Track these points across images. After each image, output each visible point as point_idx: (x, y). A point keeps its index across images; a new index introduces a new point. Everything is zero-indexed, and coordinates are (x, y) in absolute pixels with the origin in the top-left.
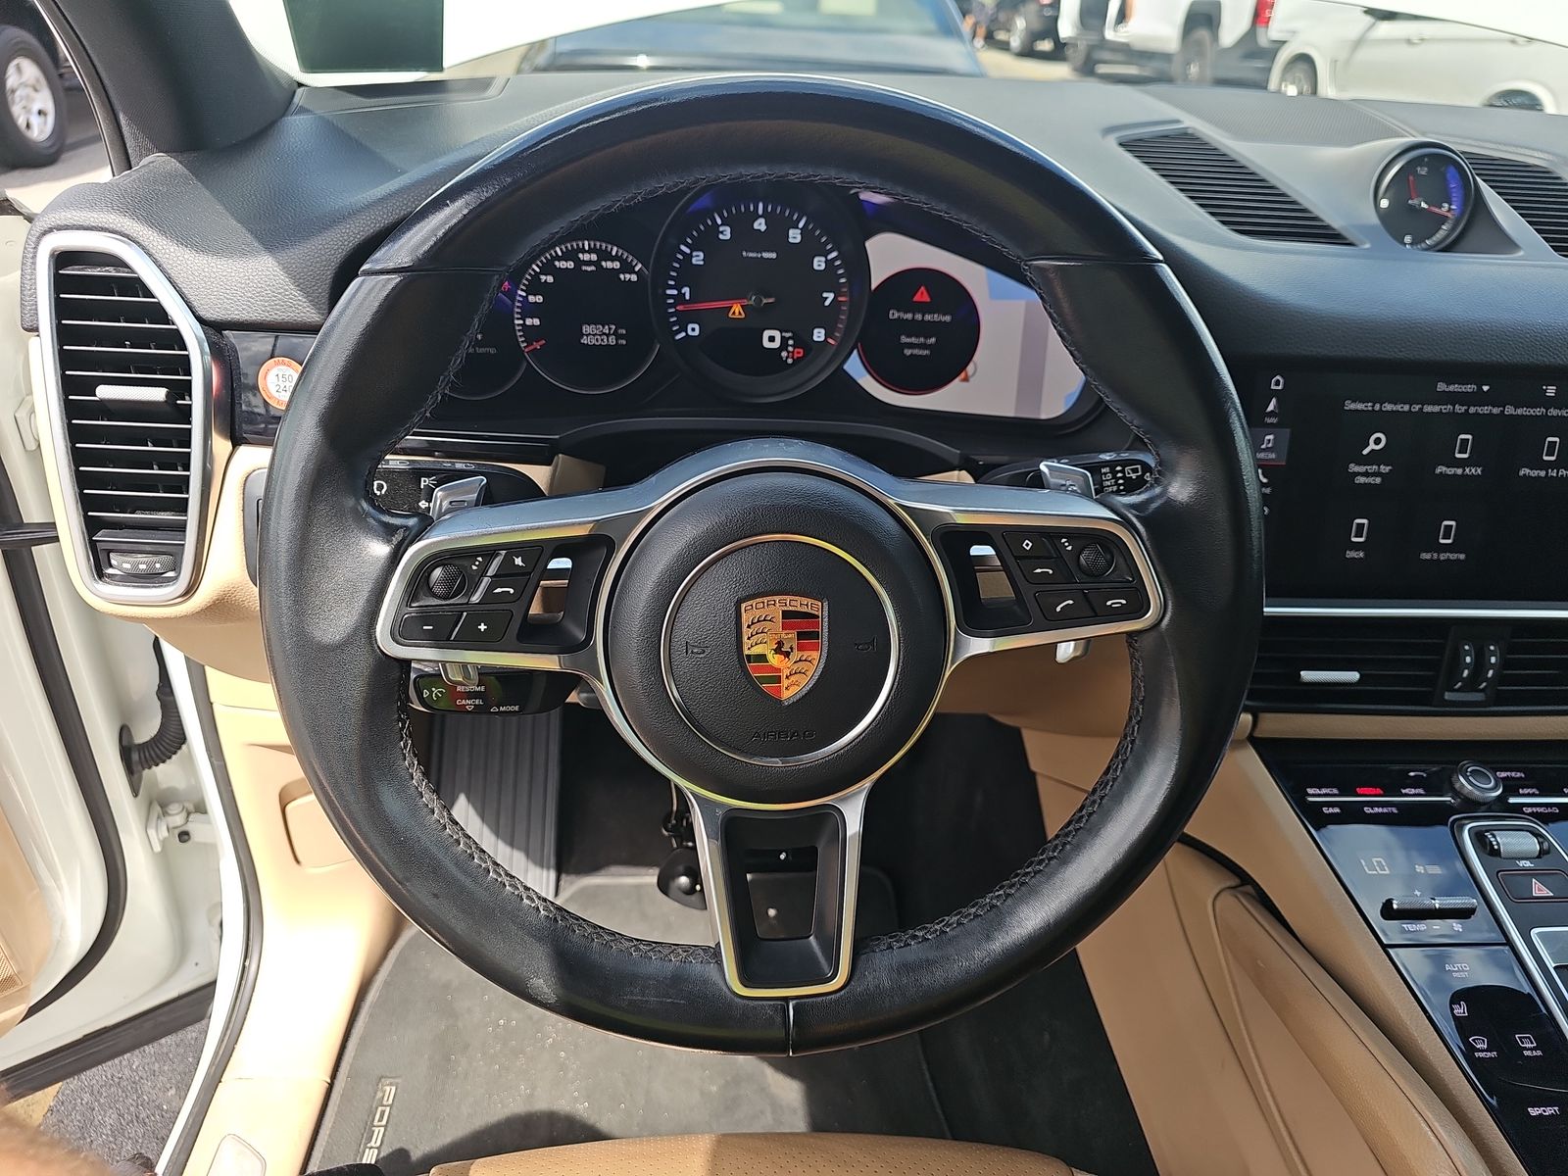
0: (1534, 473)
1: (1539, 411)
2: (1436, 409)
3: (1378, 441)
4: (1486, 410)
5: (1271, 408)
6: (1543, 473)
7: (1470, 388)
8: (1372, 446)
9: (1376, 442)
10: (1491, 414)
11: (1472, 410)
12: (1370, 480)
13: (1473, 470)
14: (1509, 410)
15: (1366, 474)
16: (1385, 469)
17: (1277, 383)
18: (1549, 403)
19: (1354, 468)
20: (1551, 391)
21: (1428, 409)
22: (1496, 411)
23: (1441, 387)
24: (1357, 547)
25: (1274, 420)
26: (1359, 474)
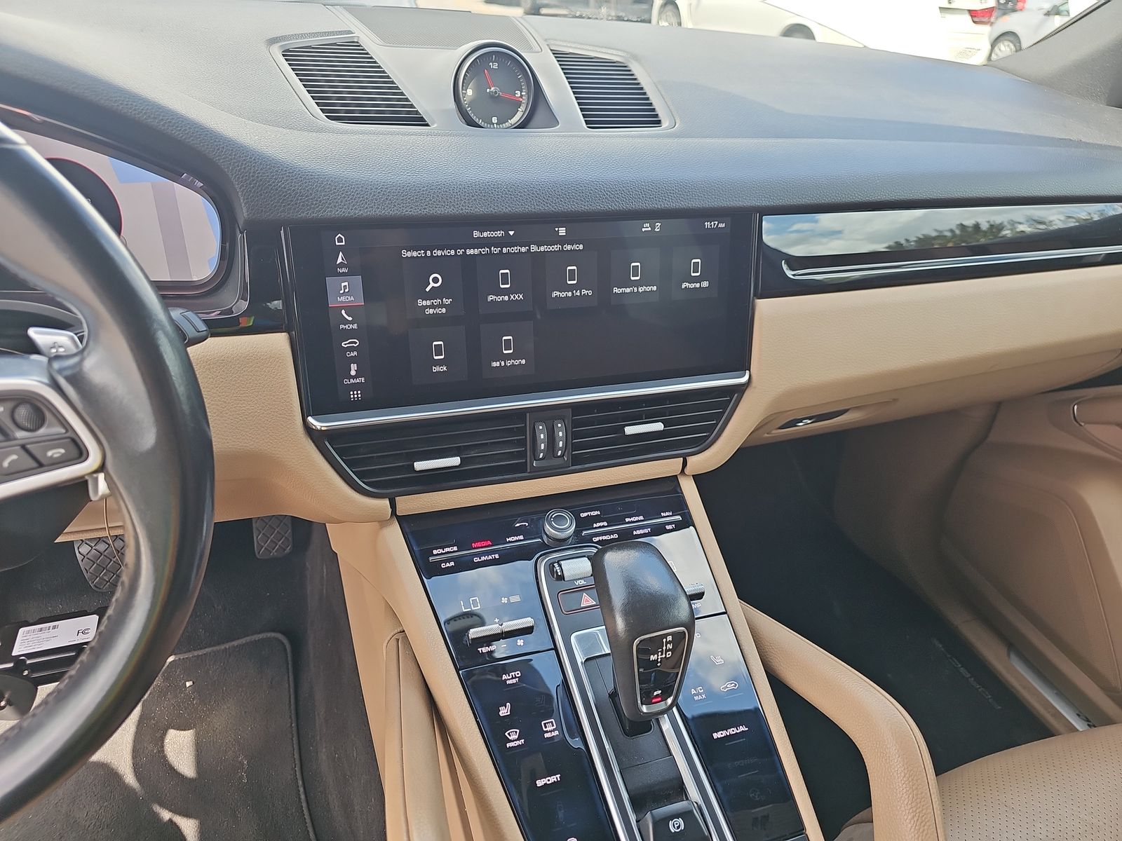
0: (563, 295)
1: (556, 248)
2: (476, 251)
3: (435, 280)
4: (515, 249)
5: (340, 260)
6: (570, 294)
7: (499, 233)
8: (432, 284)
9: (435, 281)
10: (520, 252)
11: (505, 250)
12: (438, 311)
13: (517, 297)
14: (534, 248)
15: (432, 306)
16: (447, 301)
17: (340, 240)
18: (563, 240)
19: (421, 303)
20: (562, 231)
21: (469, 252)
22: (524, 250)
23: (476, 234)
24: (439, 363)
25: (344, 270)
26: (427, 307)
